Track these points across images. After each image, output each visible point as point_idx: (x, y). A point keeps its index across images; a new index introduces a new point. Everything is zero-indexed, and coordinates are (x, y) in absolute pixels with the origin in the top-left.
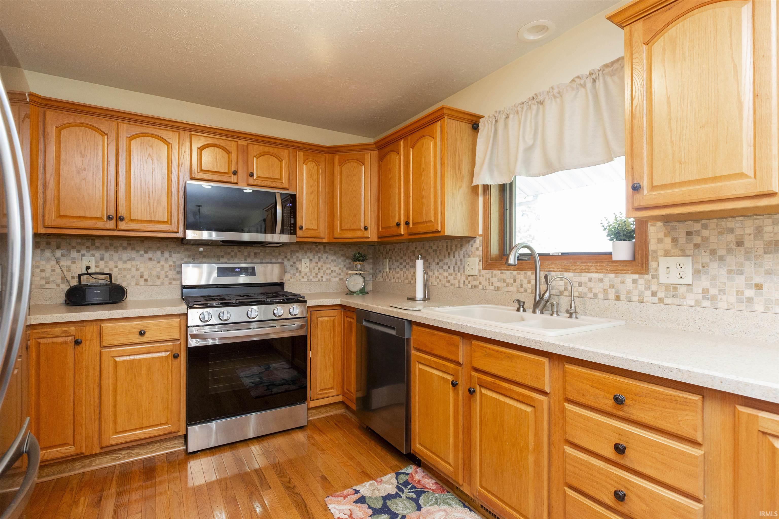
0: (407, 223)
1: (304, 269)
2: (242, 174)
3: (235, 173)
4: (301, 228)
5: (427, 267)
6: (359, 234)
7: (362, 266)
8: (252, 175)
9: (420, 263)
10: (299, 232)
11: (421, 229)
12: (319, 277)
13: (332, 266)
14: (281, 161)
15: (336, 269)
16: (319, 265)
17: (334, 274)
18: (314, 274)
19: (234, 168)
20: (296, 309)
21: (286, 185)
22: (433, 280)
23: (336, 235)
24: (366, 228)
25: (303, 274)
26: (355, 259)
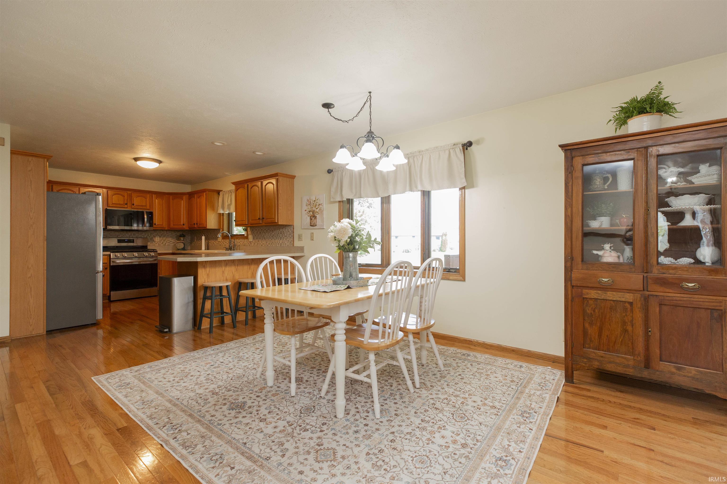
0: (197, 224)
1: (156, 240)
2: (129, 204)
3: (126, 204)
4: (155, 224)
5: (206, 239)
6: (181, 227)
7: (183, 239)
8: (133, 205)
9: (203, 238)
10: (154, 226)
11: (201, 226)
12: (164, 244)
13: (170, 239)
14: (146, 199)
15: (173, 240)
16: (164, 239)
17: (172, 243)
18: (161, 243)
19: (126, 203)
20: (153, 254)
21: (148, 208)
22: (210, 244)
23: (171, 227)
24: (183, 225)
25: (156, 242)
26: (181, 236)
